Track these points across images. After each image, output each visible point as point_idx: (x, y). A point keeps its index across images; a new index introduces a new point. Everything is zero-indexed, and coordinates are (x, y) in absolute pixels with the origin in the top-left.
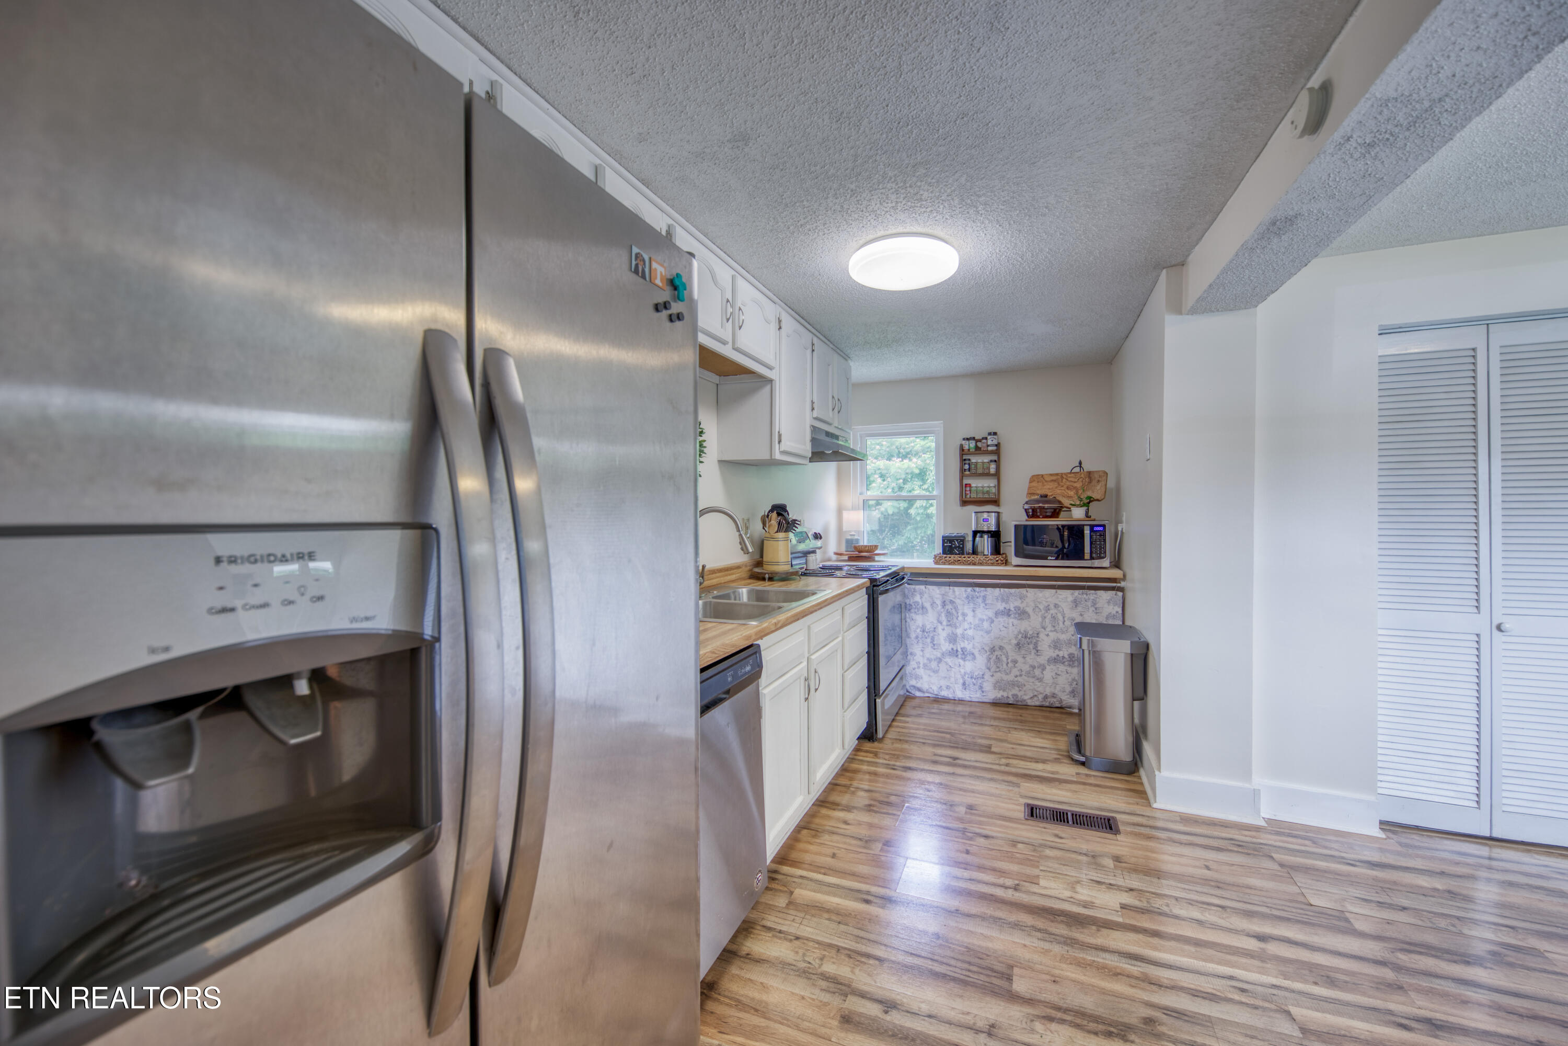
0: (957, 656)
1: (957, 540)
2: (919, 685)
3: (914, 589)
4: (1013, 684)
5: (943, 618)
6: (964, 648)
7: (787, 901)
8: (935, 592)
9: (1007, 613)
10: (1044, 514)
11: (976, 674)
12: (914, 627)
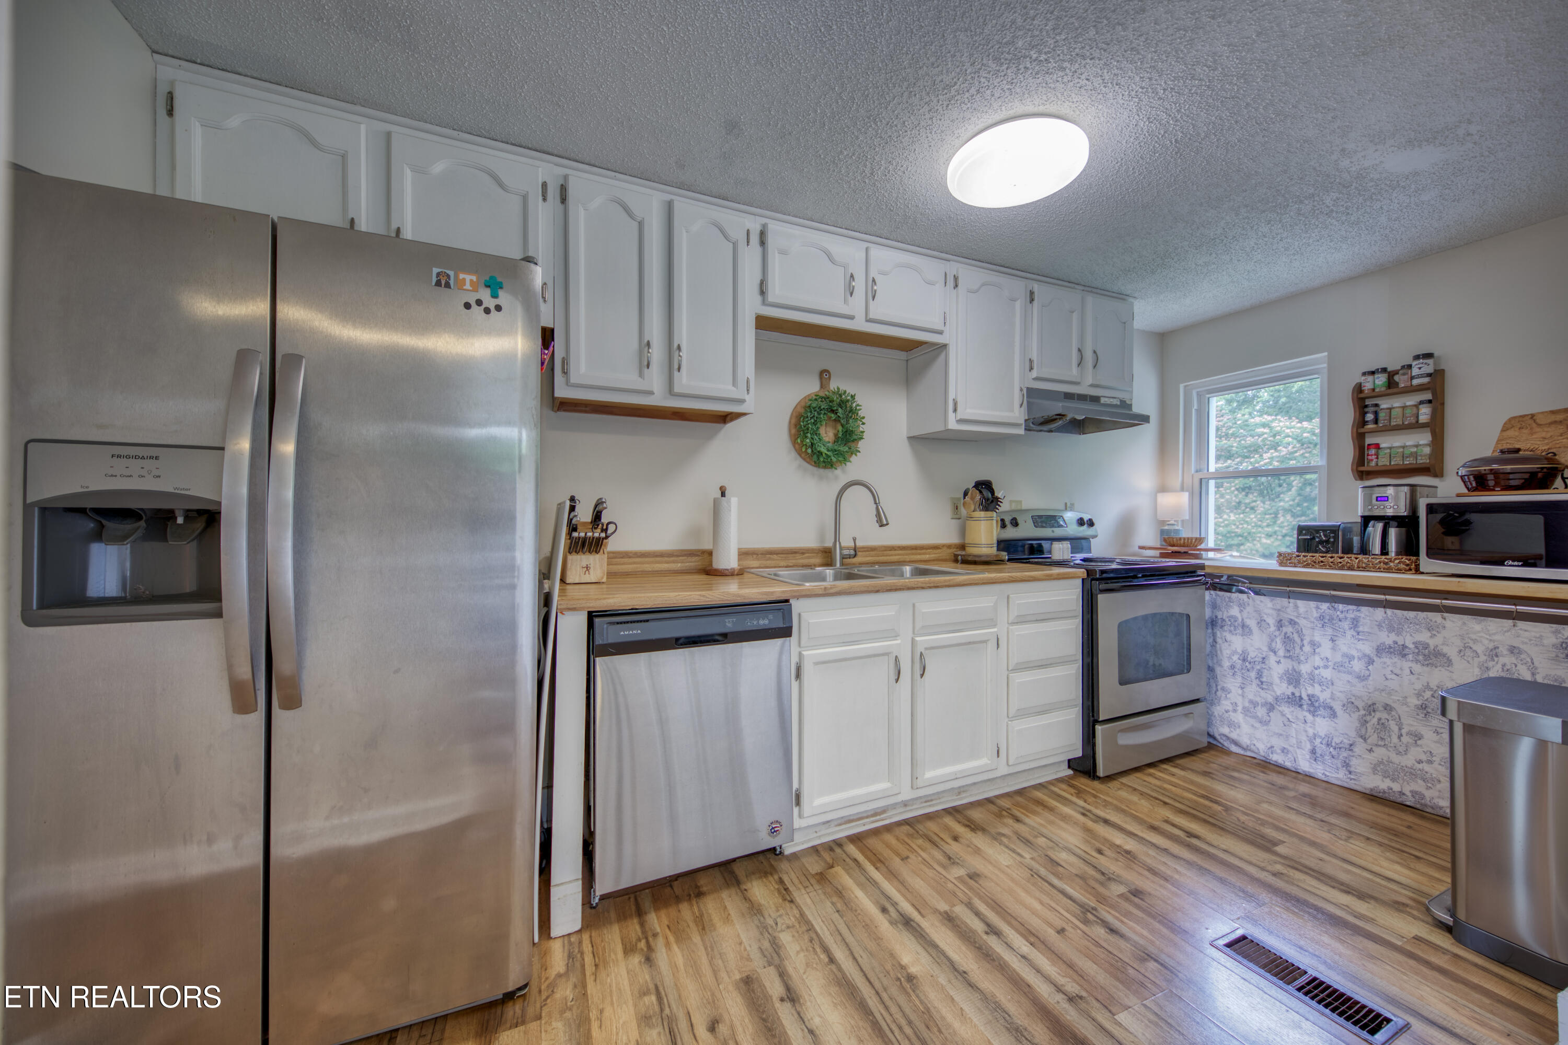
0: (1301, 706)
1: (1324, 531)
2: (1234, 736)
3: (1230, 598)
4: (1412, 774)
5: (1279, 644)
6: (1313, 696)
7: (819, 871)
8: (1267, 605)
9: (1401, 651)
10: (1503, 483)
11: (1337, 740)
12: (1228, 652)
